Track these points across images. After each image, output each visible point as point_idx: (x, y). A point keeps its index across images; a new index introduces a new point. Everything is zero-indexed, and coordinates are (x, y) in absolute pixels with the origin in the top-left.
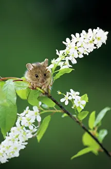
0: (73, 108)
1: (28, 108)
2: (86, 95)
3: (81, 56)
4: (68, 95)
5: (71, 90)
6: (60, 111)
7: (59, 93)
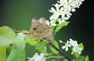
0: (72, 54)
1: (37, 54)
2: (82, 44)
3: (74, 10)
4: (68, 43)
5: (71, 39)
6: (62, 57)
7: (61, 42)
